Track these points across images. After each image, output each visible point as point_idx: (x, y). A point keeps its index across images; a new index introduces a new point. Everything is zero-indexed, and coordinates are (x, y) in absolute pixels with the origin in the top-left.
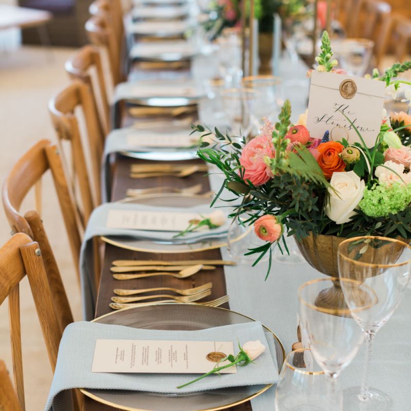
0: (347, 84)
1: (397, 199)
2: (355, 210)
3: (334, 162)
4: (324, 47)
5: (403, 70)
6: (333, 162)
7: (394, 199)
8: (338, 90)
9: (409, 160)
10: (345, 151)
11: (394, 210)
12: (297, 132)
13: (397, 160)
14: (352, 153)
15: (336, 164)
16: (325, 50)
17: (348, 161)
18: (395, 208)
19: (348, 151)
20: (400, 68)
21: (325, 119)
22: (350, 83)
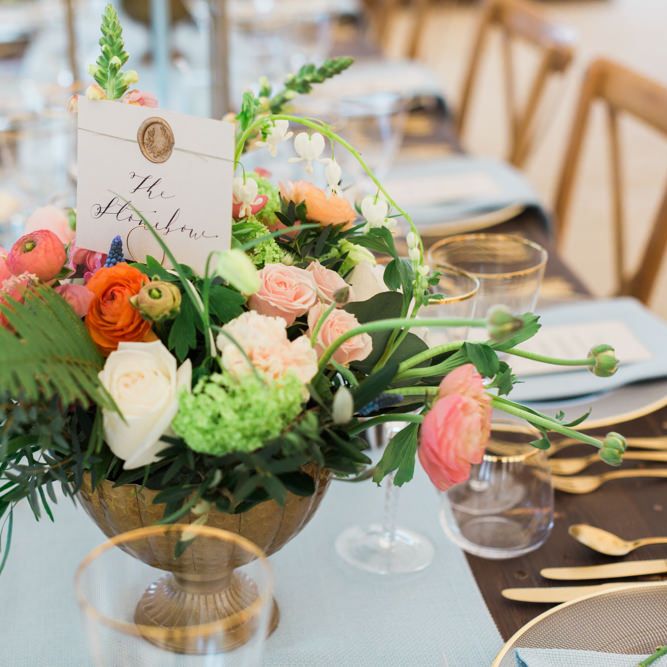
0: (151, 128)
1: (256, 416)
2: (163, 438)
3: (123, 317)
4: (106, 42)
5: (320, 78)
6: (119, 315)
7: (249, 415)
8: (134, 141)
9: (304, 303)
10: (144, 292)
11: (255, 440)
12: (34, 246)
13: (273, 304)
14: (160, 296)
15: (128, 321)
16: (109, 48)
17: (153, 314)
18: (253, 435)
19: (150, 292)
20: (315, 73)
21: (114, 209)
22: (158, 127)
